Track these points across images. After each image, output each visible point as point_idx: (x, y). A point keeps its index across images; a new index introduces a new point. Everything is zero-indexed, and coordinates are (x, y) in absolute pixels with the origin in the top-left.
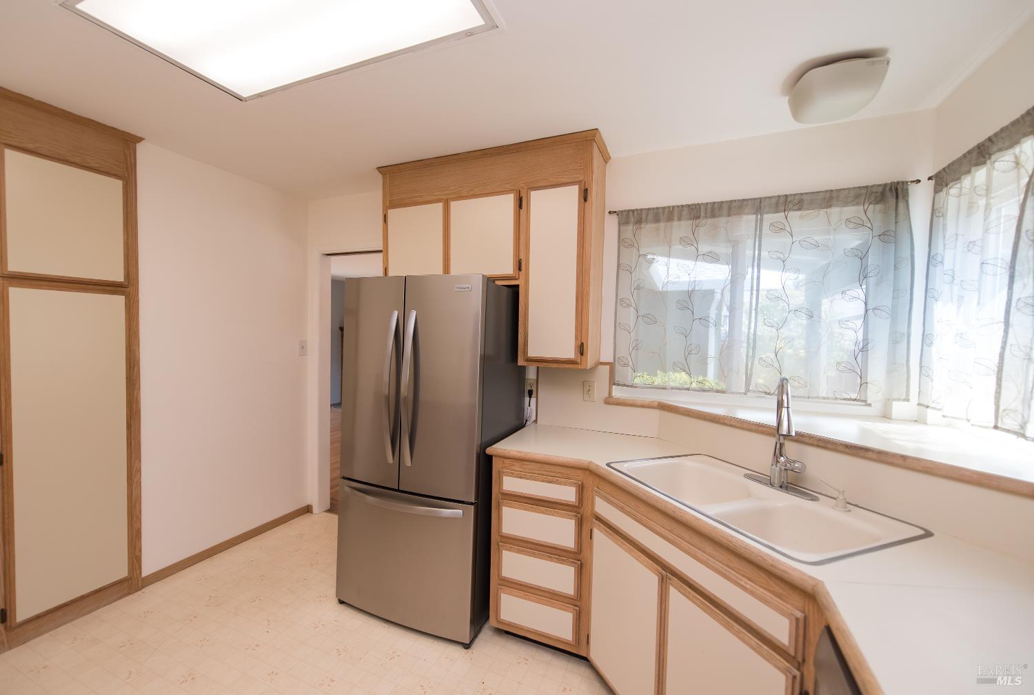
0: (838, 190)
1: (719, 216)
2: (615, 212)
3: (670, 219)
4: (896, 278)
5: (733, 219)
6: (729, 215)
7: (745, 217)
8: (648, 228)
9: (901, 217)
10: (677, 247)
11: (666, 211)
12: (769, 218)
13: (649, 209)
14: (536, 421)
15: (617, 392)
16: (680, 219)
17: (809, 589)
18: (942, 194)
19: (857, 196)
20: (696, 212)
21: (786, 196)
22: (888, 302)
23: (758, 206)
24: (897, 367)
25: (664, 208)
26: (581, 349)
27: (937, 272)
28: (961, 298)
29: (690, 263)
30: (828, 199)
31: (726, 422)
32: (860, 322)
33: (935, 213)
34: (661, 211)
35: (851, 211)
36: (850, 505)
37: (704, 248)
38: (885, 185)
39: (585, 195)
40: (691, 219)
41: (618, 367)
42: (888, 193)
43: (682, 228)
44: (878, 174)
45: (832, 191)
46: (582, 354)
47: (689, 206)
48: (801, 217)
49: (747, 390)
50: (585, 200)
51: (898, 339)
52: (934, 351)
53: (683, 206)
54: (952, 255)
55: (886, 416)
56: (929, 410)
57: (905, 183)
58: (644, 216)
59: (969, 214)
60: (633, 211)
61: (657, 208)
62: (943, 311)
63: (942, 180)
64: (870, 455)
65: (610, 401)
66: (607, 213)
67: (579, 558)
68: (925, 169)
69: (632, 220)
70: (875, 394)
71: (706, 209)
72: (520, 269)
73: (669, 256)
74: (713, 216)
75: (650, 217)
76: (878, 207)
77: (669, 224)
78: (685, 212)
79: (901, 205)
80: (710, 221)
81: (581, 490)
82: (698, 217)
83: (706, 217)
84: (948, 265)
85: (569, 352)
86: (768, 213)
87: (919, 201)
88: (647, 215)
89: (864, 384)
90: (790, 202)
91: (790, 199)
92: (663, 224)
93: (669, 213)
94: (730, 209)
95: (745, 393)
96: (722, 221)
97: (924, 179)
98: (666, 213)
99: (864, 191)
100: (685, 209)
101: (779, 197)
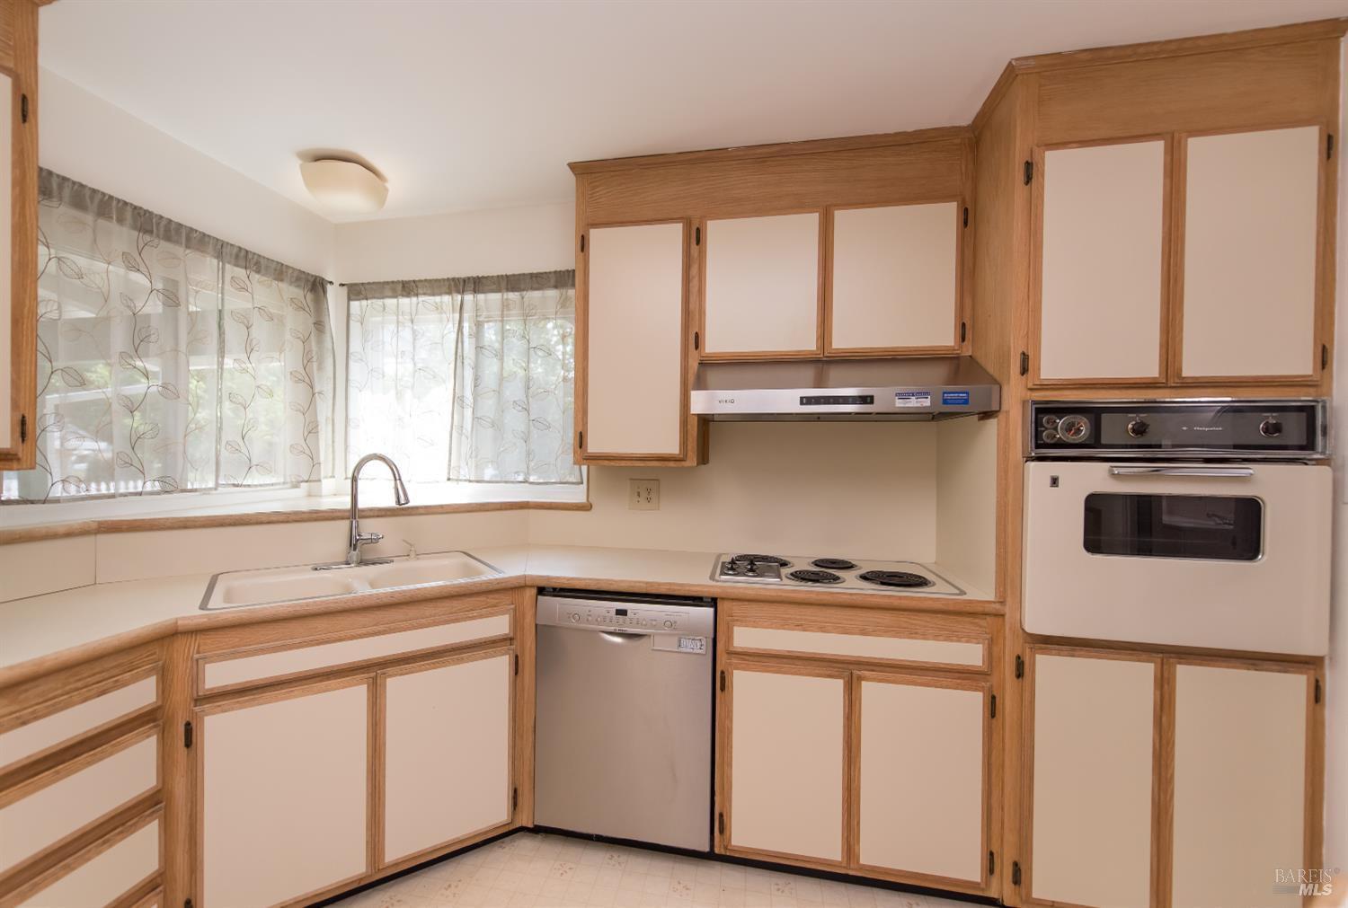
0: (286, 267)
1: (174, 242)
3: (103, 213)
5: (192, 254)
6: (188, 247)
7: (207, 258)
11: (98, 197)
12: (231, 270)
16: (118, 221)
18: (351, 304)
19: (298, 279)
20: (145, 222)
21: (245, 250)
23: (221, 250)
25: (94, 191)
30: (280, 271)
33: (350, 317)
35: (295, 291)
38: (311, 277)
40: (135, 229)
42: (314, 285)
43: (123, 237)
44: (312, 269)
45: (281, 264)
47: (134, 207)
48: (260, 282)
53: (126, 203)
57: (325, 280)
63: (356, 291)
68: (335, 275)
71: (157, 224)
74: (167, 238)
76: (310, 294)
77: (101, 222)
78: (129, 214)
80: (163, 243)
82: (148, 233)
83: (157, 237)
86: (229, 263)
87: (334, 296)
90: (247, 259)
91: (250, 256)
92: (89, 218)
93: (101, 201)
94: (188, 239)
95: (216, 489)
96: (179, 250)
97: (336, 284)
98: (96, 201)
99: (303, 276)
100: (129, 209)
101: (240, 248)
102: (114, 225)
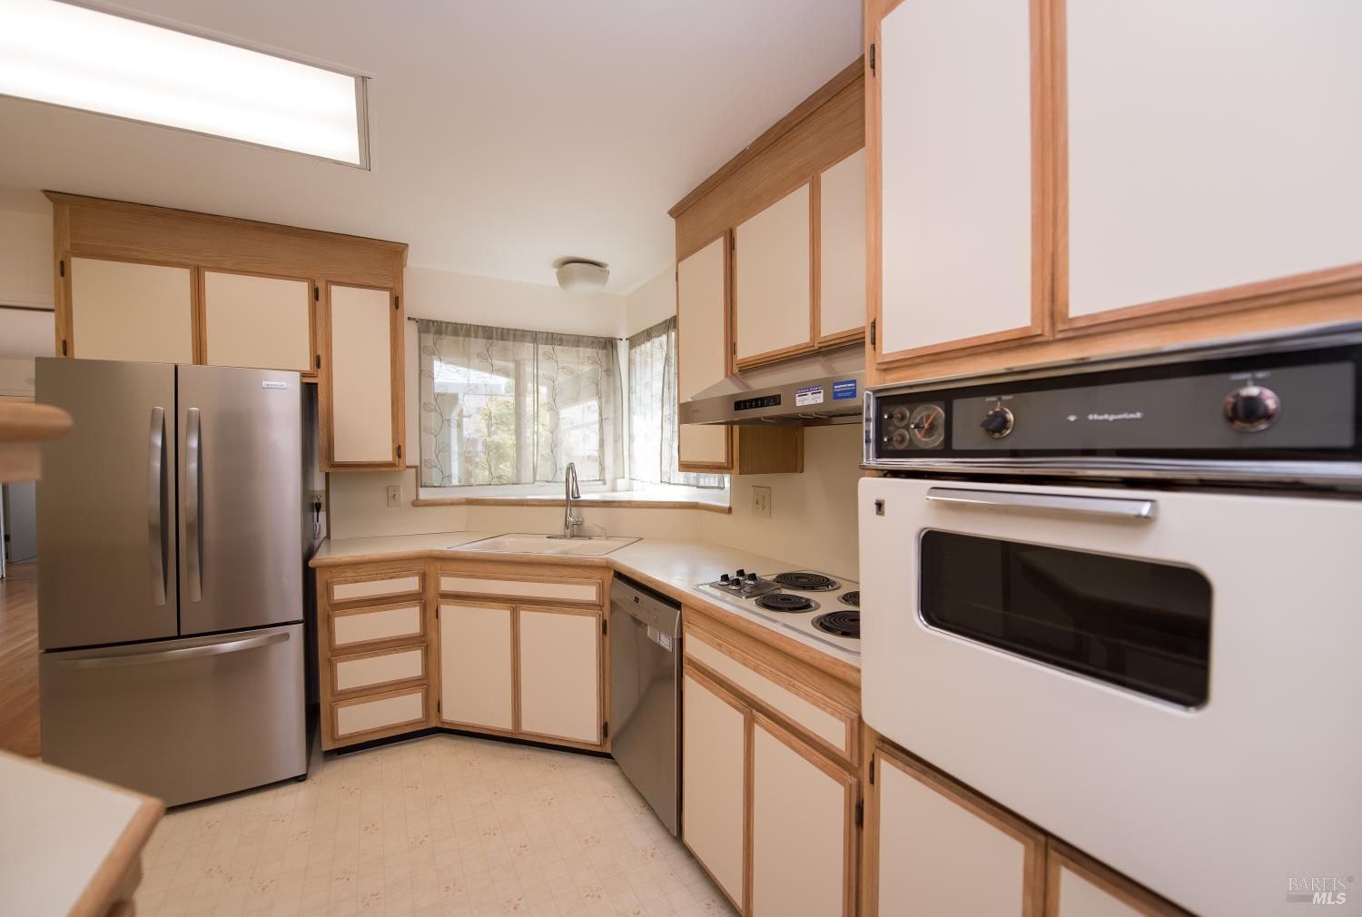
0: (584, 336)
1: (507, 340)
2: (414, 319)
3: (467, 335)
4: (615, 399)
5: (517, 344)
6: (514, 341)
7: (527, 344)
8: (448, 340)
9: (615, 361)
10: (476, 361)
11: (464, 327)
12: (543, 348)
13: (449, 323)
14: (328, 536)
15: (424, 494)
16: (476, 337)
17: (605, 565)
18: (633, 351)
19: (593, 342)
20: (489, 333)
21: (552, 334)
22: (612, 415)
23: (536, 337)
24: (618, 456)
25: (462, 325)
26: (399, 452)
27: (633, 397)
28: (645, 414)
29: (486, 375)
30: (577, 341)
31: (529, 503)
32: (597, 426)
33: (630, 362)
34: (459, 326)
35: (590, 352)
36: (608, 538)
37: (498, 363)
38: (606, 338)
39: (396, 303)
40: (485, 338)
41: (425, 470)
42: (608, 344)
43: (478, 344)
44: (604, 332)
45: (578, 336)
46: (399, 457)
47: (483, 327)
48: (562, 351)
49: (535, 480)
50: (397, 308)
51: (618, 438)
52: (635, 445)
53: (478, 326)
54: (639, 389)
55: (614, 490)
56: (634, 482)
57: (615, 339)
58: (444, 328)
59: (645, 367)
60: (433, 322)
61: (456, 323)
62: (637, 419)
63: (634, 342)
64: (615, 505)
65: (417, 503)
66: (406, 319)
67: (426, 642)
68: (623, 333)
69: (432, 329)
70: (608, 476)
71: (497, 333)
72: (318, 366)
73: (469, 367)
74: (503, 339)
75: (449, 330)
76: (604, 351)
77: (467, 339)
78: (480, 332)
79: (615, 352)
80: (500, 342)
81: (424, 578)
82: (492, 338)
83: (497, 339)
84: (638, 394)
85: (387, 455)
86: (542, 344)
87: (623, 348)
88: (447, 327)
89: (602, 469)
90: (554, 339)
91: (555, 336)
92: (461, 339)
93: (467, 329)
94: (515, 336)
95: (533, 483)
96: (510, 344)
97: (624, 339)
98: (464, 329)
99: (596, 340)
100: (480, 328)
101: (548, 333)
102: (473, 339)
